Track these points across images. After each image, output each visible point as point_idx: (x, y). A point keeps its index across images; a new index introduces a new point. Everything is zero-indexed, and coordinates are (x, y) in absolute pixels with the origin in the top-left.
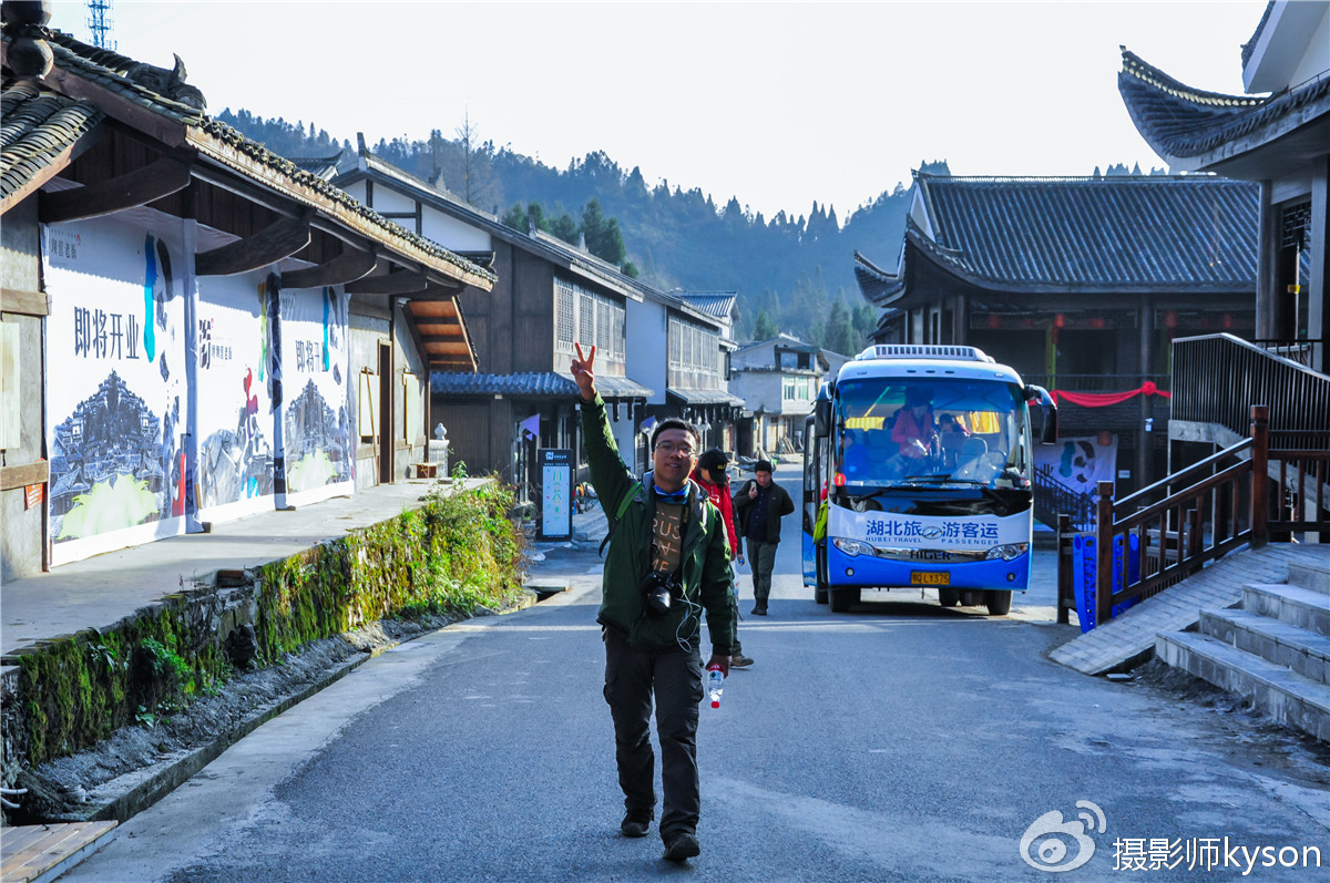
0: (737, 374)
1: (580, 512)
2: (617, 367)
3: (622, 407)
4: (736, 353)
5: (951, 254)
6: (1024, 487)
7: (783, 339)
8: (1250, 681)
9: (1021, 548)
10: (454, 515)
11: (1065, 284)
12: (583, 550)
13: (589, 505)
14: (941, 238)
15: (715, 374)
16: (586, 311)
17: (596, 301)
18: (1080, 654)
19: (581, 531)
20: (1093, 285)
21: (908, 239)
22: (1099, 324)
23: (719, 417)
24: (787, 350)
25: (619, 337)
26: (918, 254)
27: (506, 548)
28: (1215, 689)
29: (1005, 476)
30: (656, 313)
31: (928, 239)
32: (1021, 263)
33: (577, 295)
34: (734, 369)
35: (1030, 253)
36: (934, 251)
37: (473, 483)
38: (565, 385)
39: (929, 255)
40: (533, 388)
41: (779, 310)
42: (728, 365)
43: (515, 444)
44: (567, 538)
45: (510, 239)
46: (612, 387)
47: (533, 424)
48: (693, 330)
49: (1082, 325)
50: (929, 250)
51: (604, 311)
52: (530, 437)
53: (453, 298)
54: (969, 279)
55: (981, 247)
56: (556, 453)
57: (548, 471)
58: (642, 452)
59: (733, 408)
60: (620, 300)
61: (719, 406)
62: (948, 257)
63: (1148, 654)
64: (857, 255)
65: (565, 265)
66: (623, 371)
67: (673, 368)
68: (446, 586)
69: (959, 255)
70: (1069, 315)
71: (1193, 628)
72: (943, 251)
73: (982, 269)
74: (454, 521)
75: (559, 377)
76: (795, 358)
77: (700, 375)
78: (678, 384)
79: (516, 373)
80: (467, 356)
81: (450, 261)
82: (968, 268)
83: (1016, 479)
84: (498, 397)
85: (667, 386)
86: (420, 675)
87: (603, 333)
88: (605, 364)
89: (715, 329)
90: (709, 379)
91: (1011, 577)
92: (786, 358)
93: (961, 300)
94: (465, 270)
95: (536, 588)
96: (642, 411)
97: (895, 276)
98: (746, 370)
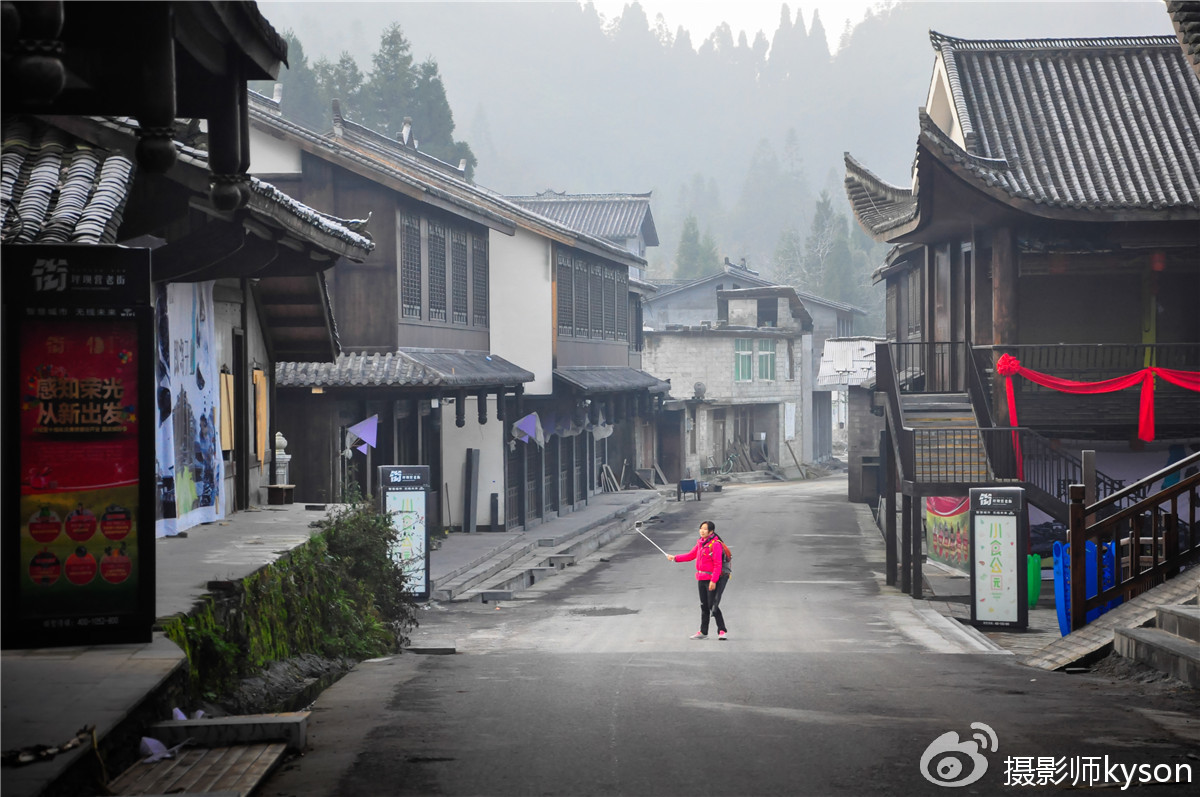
0: (656, 338)
2: (478, 339)
4: (650, 301)
5: (988, 166)
7: (733, 276)
12: (448, 613)
14: (974, 142)
15: (623, 342)
18: (1049, 656)
21: (923, 147)
24: (739, 295)
28: (1148, 668)
31: (953, 145)
32: (1094, 176)
33: (426, 233)
34: (648, 329)
36: (962, 163)
38: (415, 371)
39: (955, 169)
42: (640, 323)
43: (340, 460)
44: (424, 597)
45: (331, 155)
47: (368, 430)
48: (591, 274)
50: (955, 162)
51: (460, 254)
53: (318, 274)
54: (1015, 204)
55: (1035, 154)
56: (405, 470)
57: (393, 498)
62: (983, 172)
63: (1107, 649)
65: (413, 195)
69: (1000, 167)
70: (1170, 253)
71: (1150, 624)
72: (976, 161)
75: (405, 360)
76: (751, 308)
80: (325, 343)
82: (1011, 186)
84: (317, 391)
85: (555, 364)
89: (623, 269)
92: (737, 308)
97: (907, 192)
98: (670, 331)
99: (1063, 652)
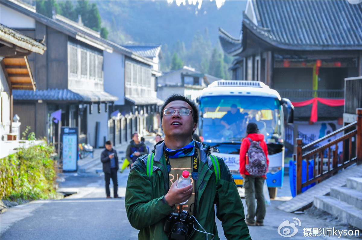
0: (161, 88)
1: (81, 158)
2: (99, 86)
3: (102, 106)
4: (160, 77)
5: (265, 31)
6: (279, 143)
7: (186, 70)
8: (338, 210)
9: (279, 169)
10: (30, 156)
11: (321, 46)
12: (83, 177)
13: (86, 155)
14: (260, 23)
15: (149, 89)
16: (84, 58)
17: (89, 53)
18: (288, 206)
19: (82, 168)
20: (335, 46)
21: (244, 24)
22: (339, 65)
23: (151, 110)
24: (187, 75)
25: (100, 70)
26: (248, 31)
27: (50, 173)
28: (328, 214)
29: (273, 138)
30: (118, 59)
31: (253, 24)
32: (299, 35)
33: (79, 50)
34: (160, 85)
35: (304, 30)
36: (256, 30)
37: (37, 142)
38: (74, 96)
39: (254, 32)
40: (58, 97)
41: (185, 52)
42: (156, 83)
43: (49, 124)
44: (75, 171)
45: (45, 22)
46: (97, 96)
47: (58, 114)
48: (138, 66)
49: (331, 65)
50: (254, 29)
51: (92, 58)
52: (56, 121)
53: (25, 57)
54: (273, 43)
55: (280, 27)
56: (70, 129)
57: (66, 138)
58: (112, 129)
59: (159, 106)
60: (100, 52)
61: (151, 105)
62: (263, 33)
63: (311, 205)
64: (220, 30)
65: (73, 36)
66: (102, 87)
67: (128, 86)
68: (27, 187)
69: (269, 31)
70: (323, 61)
71: (328, 194)
72: (261, 29)
73: (280, 38)
74: (31, 159)
75: (71, 92)
76: (191, 80)
77: (142, 90)
78: (130, 94)
79: (49, 90)
80: (30, 84)
81: (27, 42)
82: (273, 38)
83: (276, 139)
84: (40, 101)
85: (125, 95)
86: (31, 213)
87: (92, 68)
88: (93, 84)
89: (149, 66)
90: (146, 92)
91: (274, 181)
92: (187, 79)
93: (270, 53)
94: (33, 45)
95: (63, 193)
96: (112, 108)
97: (239, 40)
98: (166, 86)
99: (293, 204)
